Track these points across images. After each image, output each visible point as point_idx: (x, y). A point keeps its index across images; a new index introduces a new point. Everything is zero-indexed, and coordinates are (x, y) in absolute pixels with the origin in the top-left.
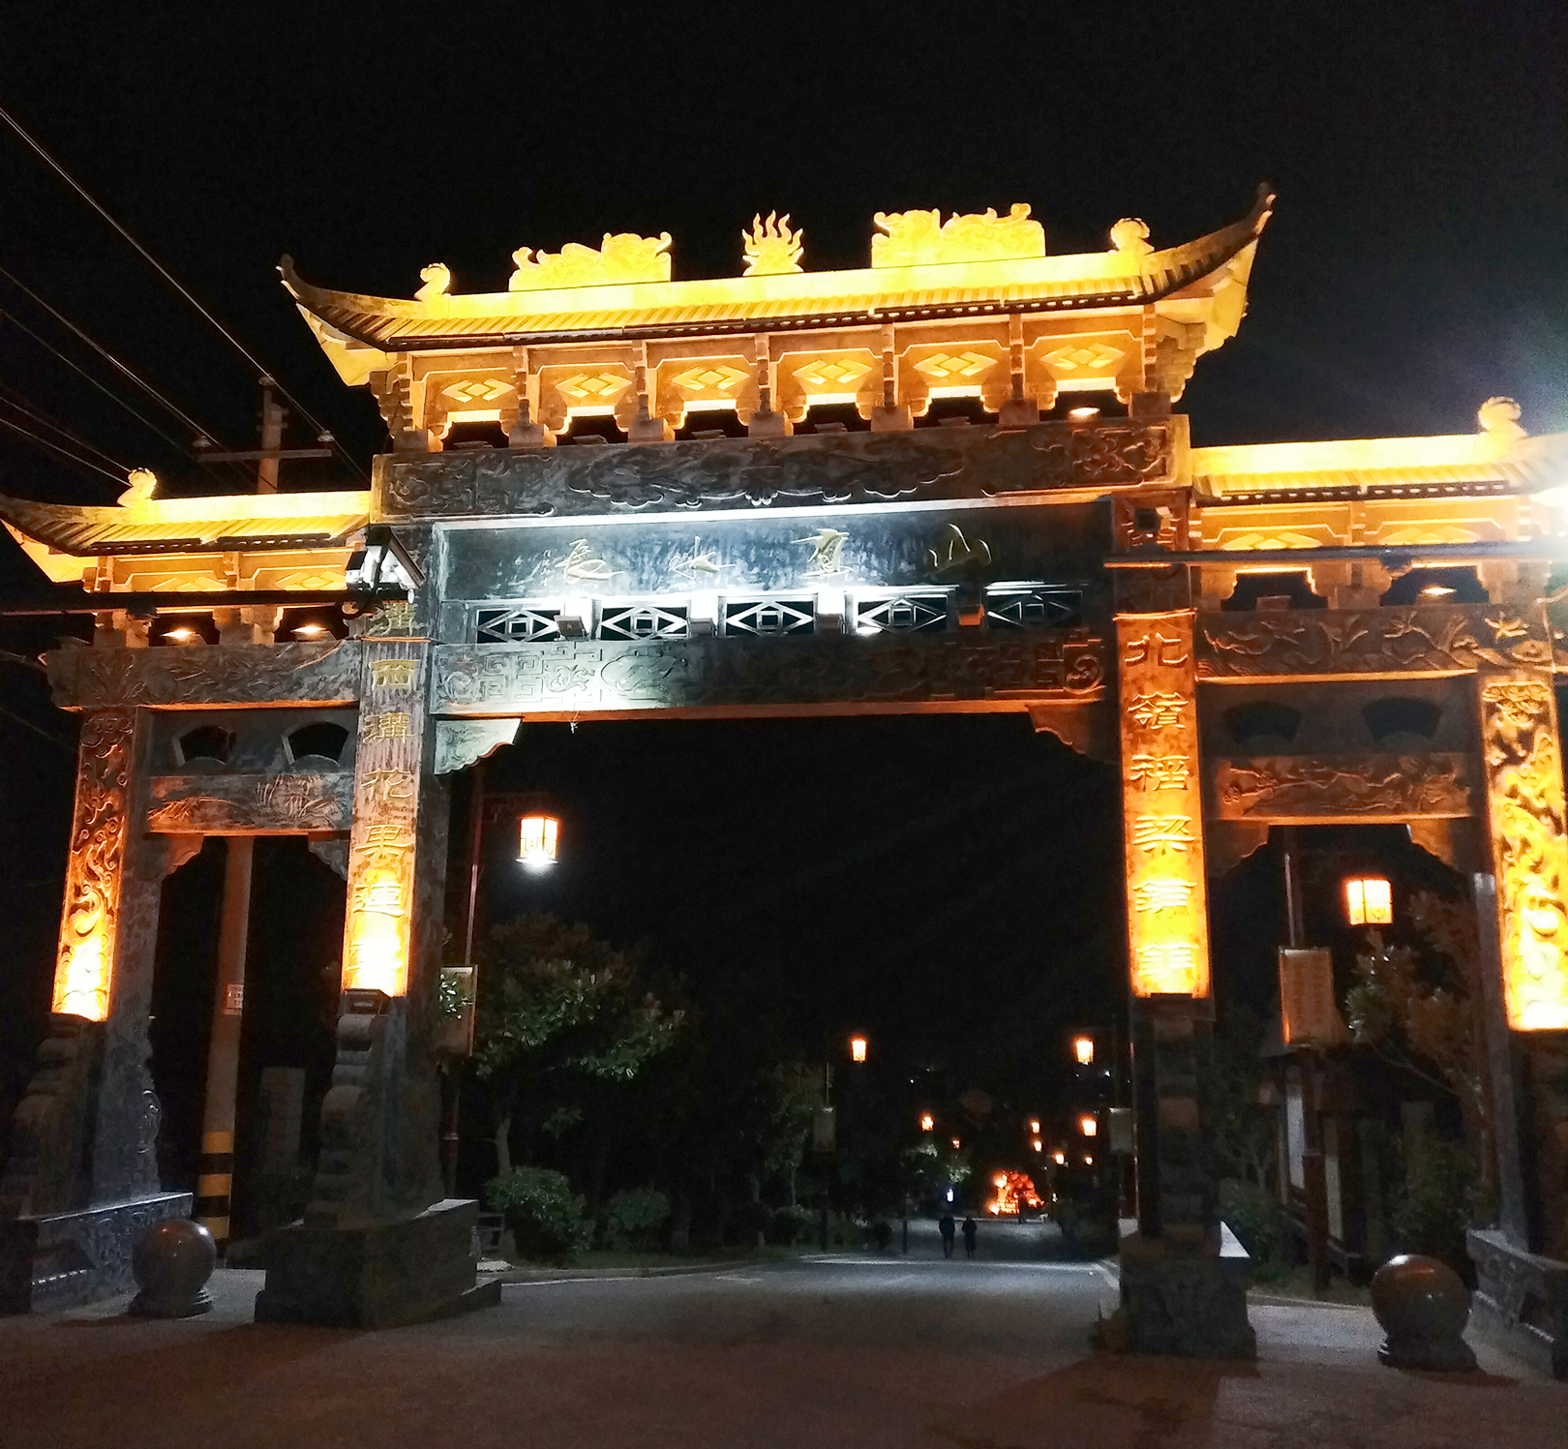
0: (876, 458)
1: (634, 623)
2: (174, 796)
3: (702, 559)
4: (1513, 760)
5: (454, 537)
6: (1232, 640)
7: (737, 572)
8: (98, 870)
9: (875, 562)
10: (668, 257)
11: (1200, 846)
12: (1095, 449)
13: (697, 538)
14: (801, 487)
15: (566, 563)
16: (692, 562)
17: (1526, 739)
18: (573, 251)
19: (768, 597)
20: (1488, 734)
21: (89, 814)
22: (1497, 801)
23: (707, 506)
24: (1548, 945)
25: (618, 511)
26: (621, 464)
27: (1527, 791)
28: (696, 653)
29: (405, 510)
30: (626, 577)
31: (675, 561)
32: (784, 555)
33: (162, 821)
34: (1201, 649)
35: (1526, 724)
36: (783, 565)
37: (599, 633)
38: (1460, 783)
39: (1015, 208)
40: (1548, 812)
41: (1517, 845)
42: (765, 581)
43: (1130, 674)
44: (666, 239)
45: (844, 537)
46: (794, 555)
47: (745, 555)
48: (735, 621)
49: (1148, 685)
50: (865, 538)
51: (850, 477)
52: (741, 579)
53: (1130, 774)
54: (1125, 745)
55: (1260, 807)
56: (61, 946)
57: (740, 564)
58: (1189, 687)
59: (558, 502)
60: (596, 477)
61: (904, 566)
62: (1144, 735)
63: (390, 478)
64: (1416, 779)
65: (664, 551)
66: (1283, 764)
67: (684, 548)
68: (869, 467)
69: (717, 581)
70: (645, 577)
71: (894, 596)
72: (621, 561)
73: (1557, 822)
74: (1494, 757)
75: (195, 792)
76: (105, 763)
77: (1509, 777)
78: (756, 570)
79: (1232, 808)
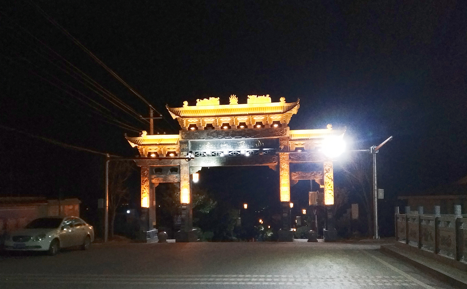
0: (248, 132)
1: (216, 154)
2: (155, 178)
3: (225, 145)
4: (327, 172)
5: (191, 142)
6: (294, 157)
7: (230, 147)
9: (248, 146)
10: (219, 101)
11: (289, 183)
12: (277, 131)
13: (225, 142)
14: (239, 136)
15: (207, 146)
16: (224, 145)
18: (205, 99)
19: (234, 150)
20: (324, 169)
21: (143, 180)
22: (325, 177)
23: (226, 138)
25: (214, 139)
26: (214, 132)
27: (329, 176)
28: (225, 158)
29: (184, 139)
30: (215, 148)
31: (222, 146)
32: (236, 145)
33: (154, 181)
34: (290, 158)
35: (329, 168)
36: (236, 146)
37: (211, 155)
38: (321, 175)
39: (267, 95)
40: (331, 178)
41: (327, 183)
42: (234, 148)
43: (281, 161)
44: (219, 98)
45: (244, 142)
46: (238, 145)
47: (231, 145)
48: (230, 153)
49: (283, 163)
50: (247, 143)
51: (245, 135)
52: (231, 148)
53: (281, 174)
54: (280, 171)
55: (296, 178)
56: (141, 198)
57: (231, 146)
58: (288, 163)
59: (206, 138)
60: (211, 134)
61: (252, 146)
62: (283, 169)
63: (182, 134)
64: (316, 174)
65: (220, 144)
66: (300, 172)
67: (223, 144)
68: (247, 133)
69: (227, 148)
70: (218, 148)
71: (251, 150)
72: (214, 145)
73: (332, 180)
74: (325, 172)
75: (158, 177)
76: (145, 173)
77: (327, 174)
78: (233, 147)
79: (293, 178)
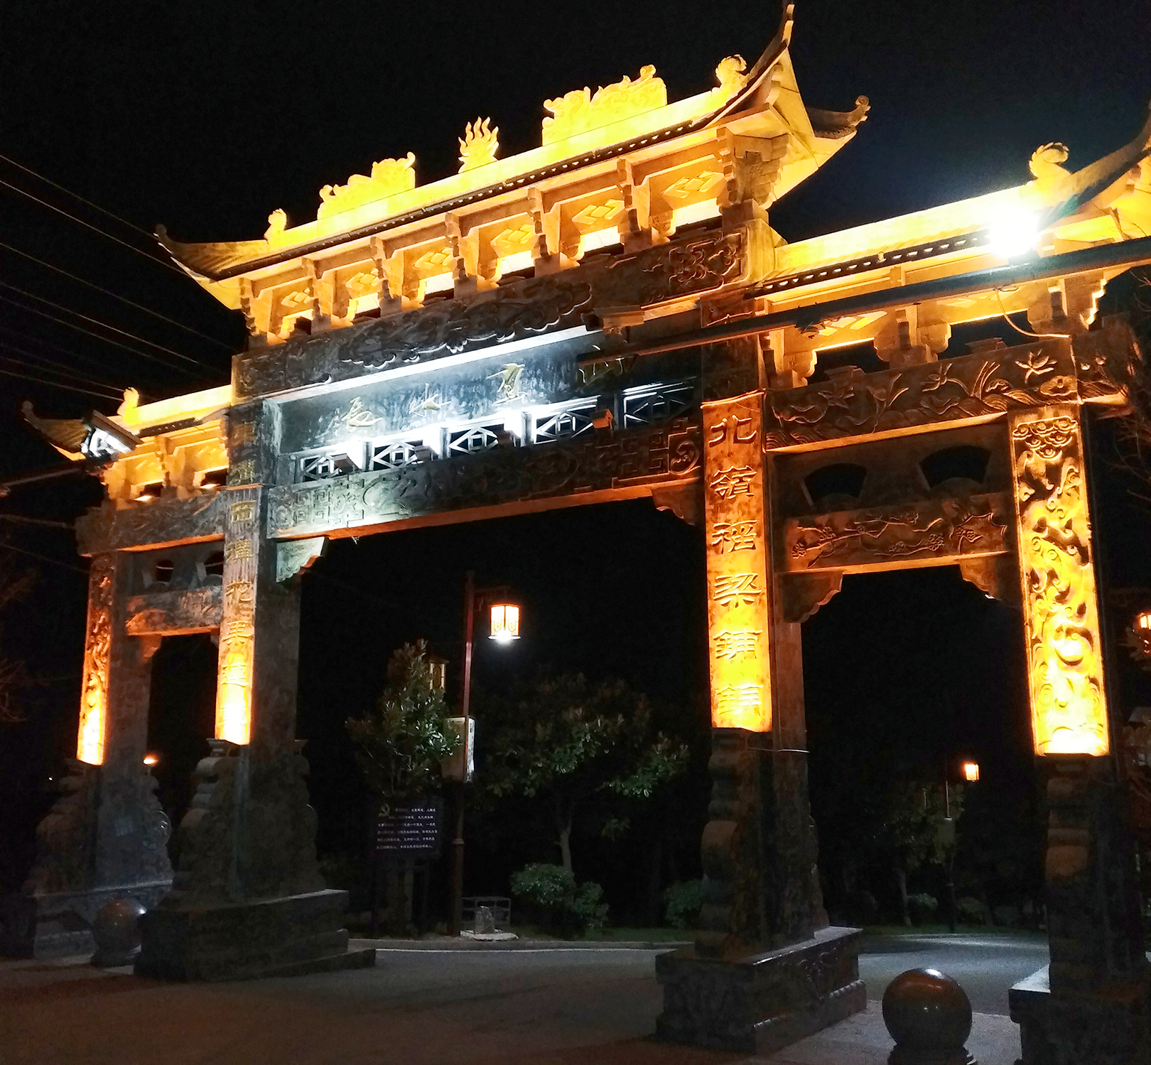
0: (530, 301)
1: (393, 457)
2: (138, 610)
3: (430, 401)
4: (1041, 494)
5: (287, 408)
6: (794, 413)
7: (451, 408)
8: (98, 663)
9: (542, 386)
10: (413, 172)
11: (765, 598)
12: (686, 263)
13: (427, 385)
14: (481, 333)
15: (347, 417)
16: (424, 404)
17: (1053, 473)
18: (355, 180)
19: (473, 425)
20: (1016, 473)
21: (94, 625)
22: (1025, 535)
23: (424, 359)
24: (1073, 673)
25: (369, 372)
26: (370, 335)
27: (1055, 523)
28: (420, 475)
29: (249, 393)
30: (383, 421)
31: (413, 405)
32: (482, 389)
33: (134, 625)
34: (769, 424)
35: (1054, 458)
36: (481, 397)
37: (371, 466)
38: (997, 521)
39: (643, 70)
40: (1075, 542)
41: (1044, 578)
42: (470, 412)
43: (713, 453)
44: (411, 157)
45: (521, 368)
46: (489, 388)
47: (457, 393)
48: (455, 446)
49: (726, 461)
50: (536, 367)
51: (513, 319)
52: (455, 413)
53: (711, 540)
54: (708, 515)
55: (822, 559)
56: (81, 714)
57: (454, 400)
58: (757, 458)
59: (335, 371)
60: (355, 348)
61: (562, 385)
62: (722, 505)
63: (241, 372)
64: (957, 522)
65: (407, 397)
66: (841, 518)
67: (419, 394)
68: (527, 308)
69: (439, 416)
70: (395, 420)
71: (558, 411)
72: (382, 410)
73: (1083, 551)
74: (1022, 492)
75: (148, 606)
76: (101, 590)
77: (1037, 511)
78: (464, 404)
79: (799, 563)
